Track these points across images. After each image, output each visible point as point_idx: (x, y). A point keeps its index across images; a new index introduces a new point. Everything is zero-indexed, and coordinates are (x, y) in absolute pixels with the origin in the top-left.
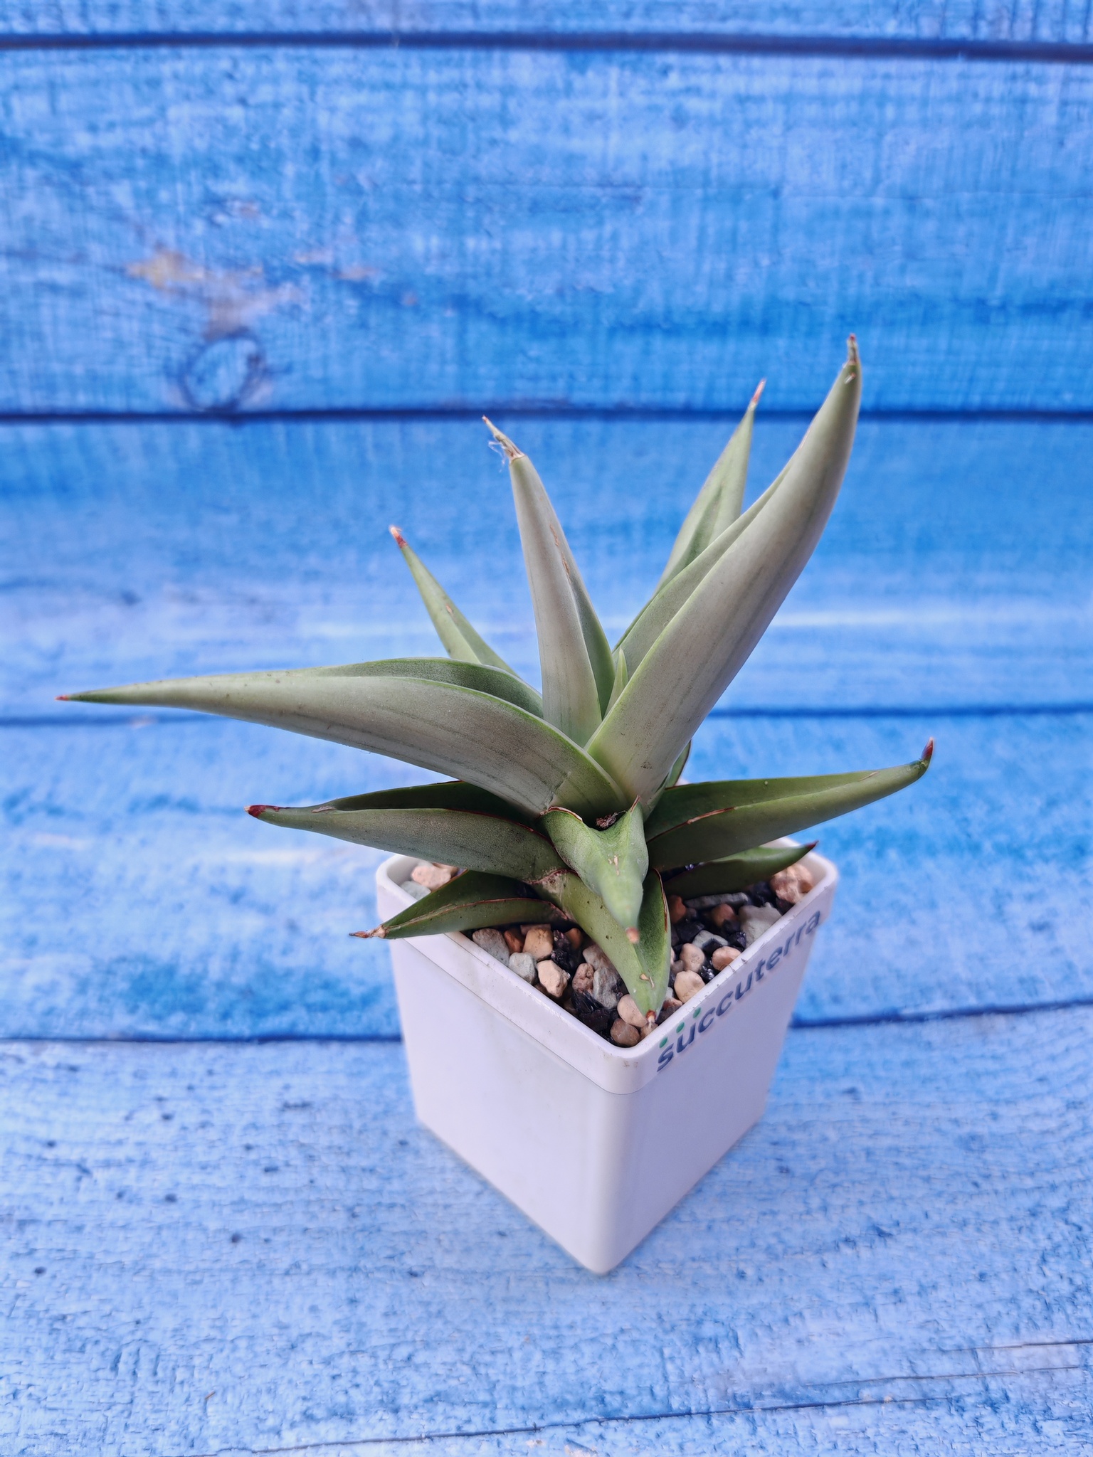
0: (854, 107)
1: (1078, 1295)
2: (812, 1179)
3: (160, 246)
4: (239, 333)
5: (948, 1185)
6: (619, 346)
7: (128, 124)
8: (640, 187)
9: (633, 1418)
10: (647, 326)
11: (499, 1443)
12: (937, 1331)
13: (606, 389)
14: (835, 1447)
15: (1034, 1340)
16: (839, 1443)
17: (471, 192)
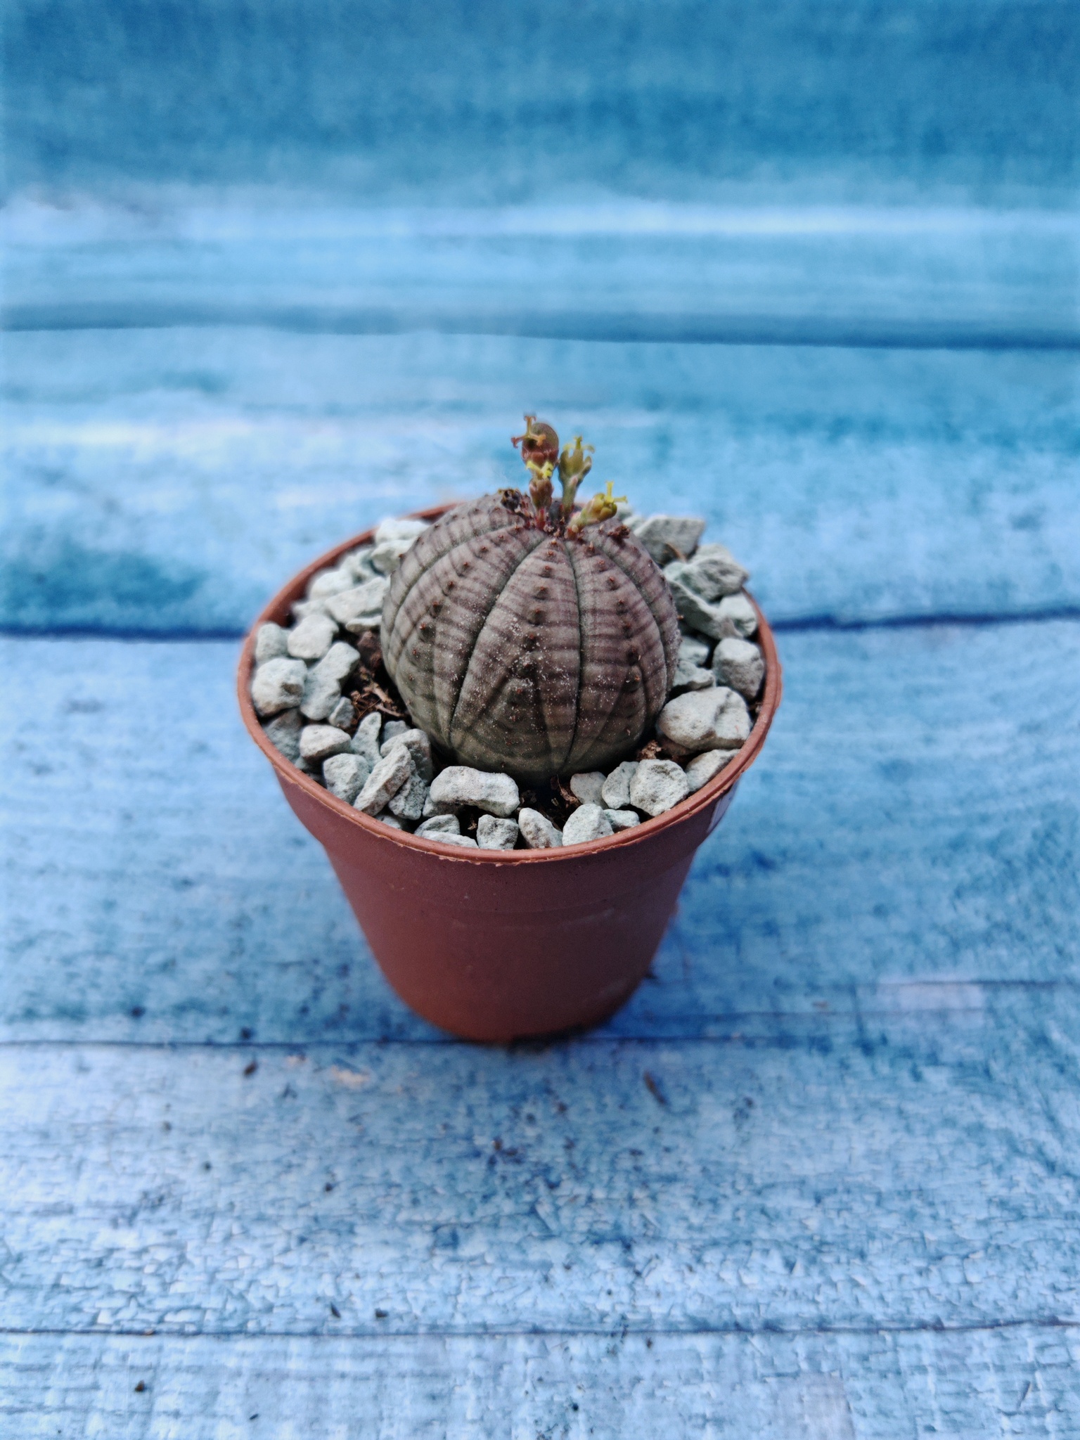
1: (995, 933)
5: (855, 813)
9: (420, 1042)
11: (253, 1056)
12: (811, 966)
15: (931, 977)
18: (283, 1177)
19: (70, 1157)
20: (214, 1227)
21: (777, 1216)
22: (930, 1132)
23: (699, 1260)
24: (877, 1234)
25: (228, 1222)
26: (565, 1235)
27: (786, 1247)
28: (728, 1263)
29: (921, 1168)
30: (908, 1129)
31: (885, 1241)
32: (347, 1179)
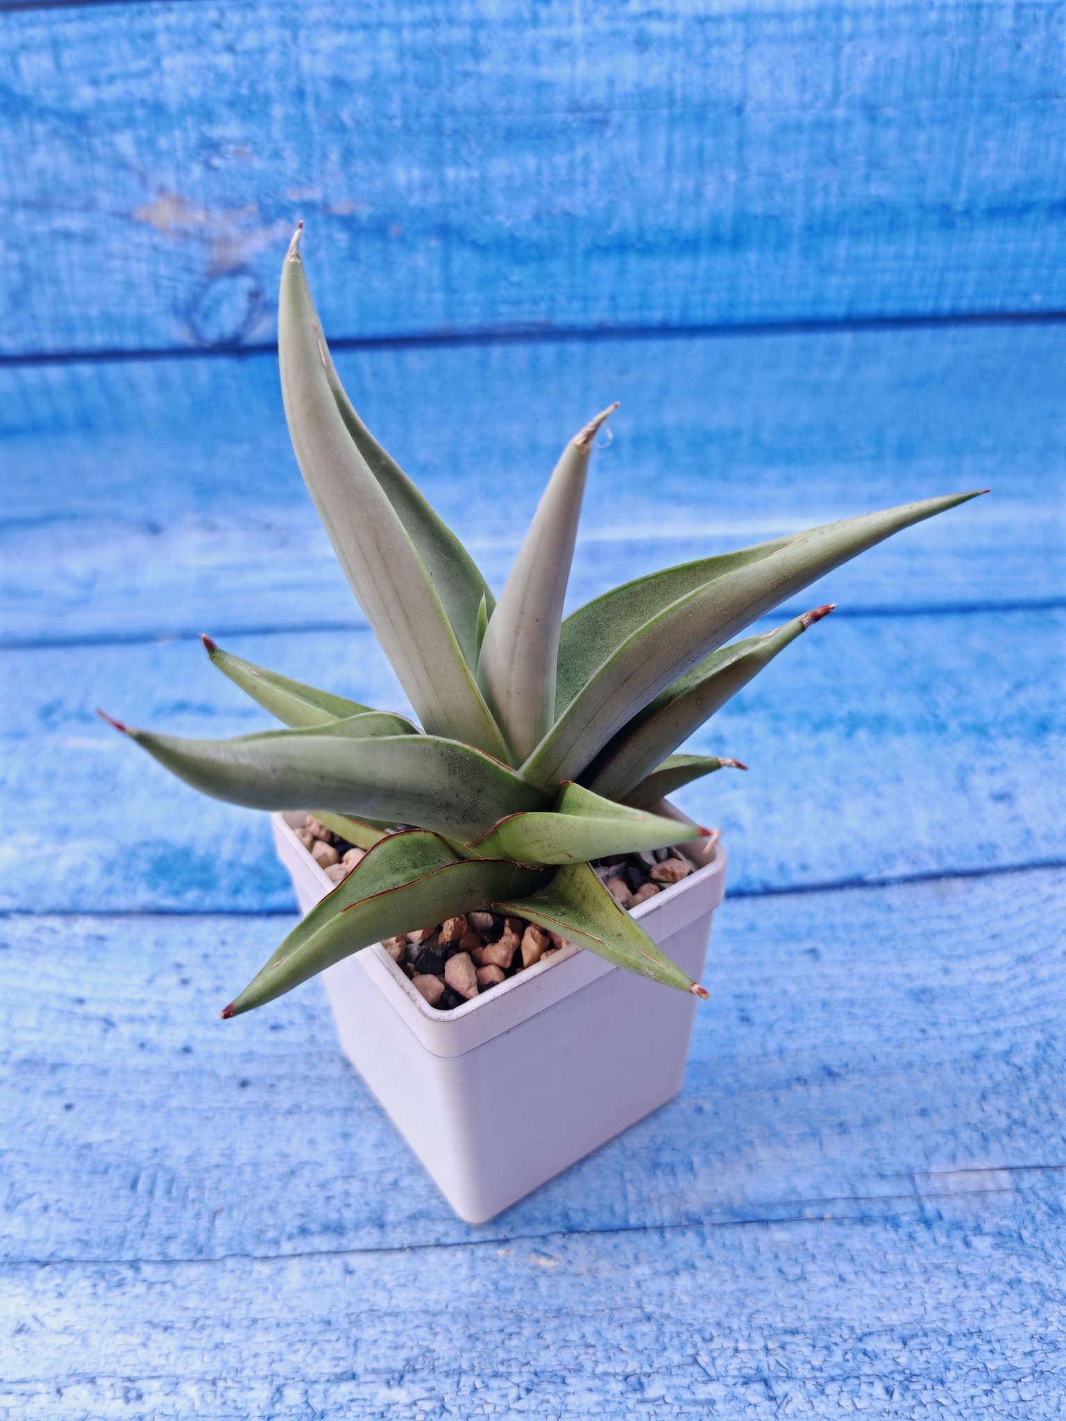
0: (811, 23)
1: (1015, 1128)
2: (770, 1027)
3: (162, 190)
4: (239, 270)
5: (896, 1032)
6: (596, 267)
7: (127, 76)
8: (608, 111)
9: (594, 1231)
10: (621, 246)
11: (473, 1252)
12: (878, 1158)
13: (585, 310)
14: (776, 1257)
15: (969, 1165)
16: (780, 1254)
17: (448, 124)
18: (506, 1342)
19: (348, 1338)
20: (461, 1384)
21: (876, 1356)
22: (981, 1288)
23: (822, 1392)
24: (952, 1367)
25: (473, 1379)
26: (721, 1379)
27: (885, 1379)
28: (844, 1394)
29: (978, 1315)
30: (965, 1286)
31: (958, 1371)
32: (555, 1342)
